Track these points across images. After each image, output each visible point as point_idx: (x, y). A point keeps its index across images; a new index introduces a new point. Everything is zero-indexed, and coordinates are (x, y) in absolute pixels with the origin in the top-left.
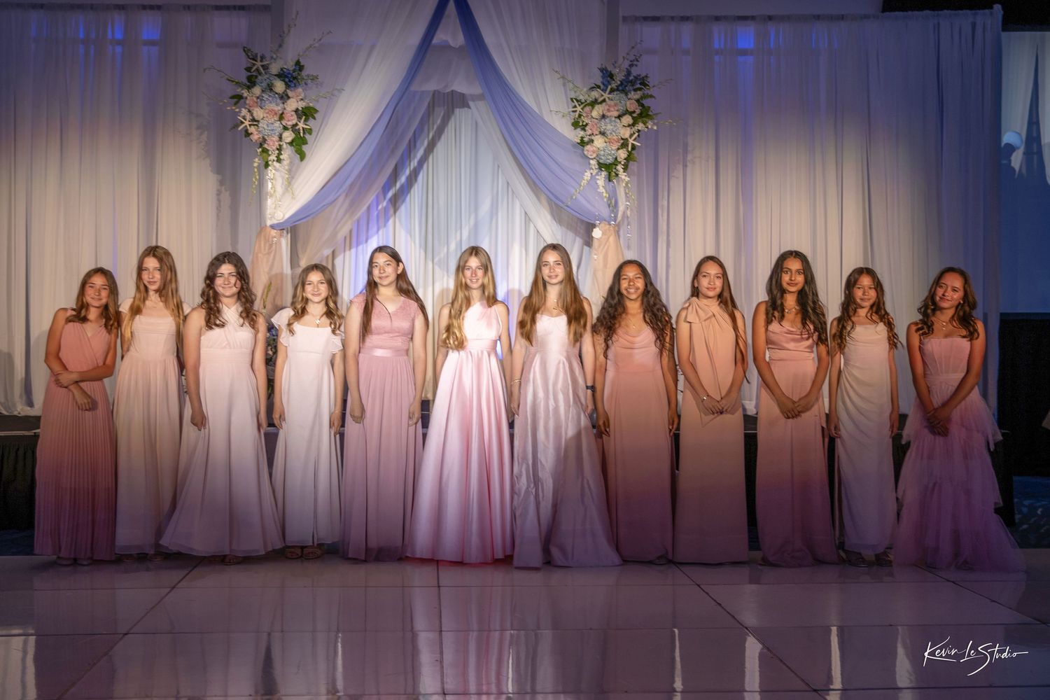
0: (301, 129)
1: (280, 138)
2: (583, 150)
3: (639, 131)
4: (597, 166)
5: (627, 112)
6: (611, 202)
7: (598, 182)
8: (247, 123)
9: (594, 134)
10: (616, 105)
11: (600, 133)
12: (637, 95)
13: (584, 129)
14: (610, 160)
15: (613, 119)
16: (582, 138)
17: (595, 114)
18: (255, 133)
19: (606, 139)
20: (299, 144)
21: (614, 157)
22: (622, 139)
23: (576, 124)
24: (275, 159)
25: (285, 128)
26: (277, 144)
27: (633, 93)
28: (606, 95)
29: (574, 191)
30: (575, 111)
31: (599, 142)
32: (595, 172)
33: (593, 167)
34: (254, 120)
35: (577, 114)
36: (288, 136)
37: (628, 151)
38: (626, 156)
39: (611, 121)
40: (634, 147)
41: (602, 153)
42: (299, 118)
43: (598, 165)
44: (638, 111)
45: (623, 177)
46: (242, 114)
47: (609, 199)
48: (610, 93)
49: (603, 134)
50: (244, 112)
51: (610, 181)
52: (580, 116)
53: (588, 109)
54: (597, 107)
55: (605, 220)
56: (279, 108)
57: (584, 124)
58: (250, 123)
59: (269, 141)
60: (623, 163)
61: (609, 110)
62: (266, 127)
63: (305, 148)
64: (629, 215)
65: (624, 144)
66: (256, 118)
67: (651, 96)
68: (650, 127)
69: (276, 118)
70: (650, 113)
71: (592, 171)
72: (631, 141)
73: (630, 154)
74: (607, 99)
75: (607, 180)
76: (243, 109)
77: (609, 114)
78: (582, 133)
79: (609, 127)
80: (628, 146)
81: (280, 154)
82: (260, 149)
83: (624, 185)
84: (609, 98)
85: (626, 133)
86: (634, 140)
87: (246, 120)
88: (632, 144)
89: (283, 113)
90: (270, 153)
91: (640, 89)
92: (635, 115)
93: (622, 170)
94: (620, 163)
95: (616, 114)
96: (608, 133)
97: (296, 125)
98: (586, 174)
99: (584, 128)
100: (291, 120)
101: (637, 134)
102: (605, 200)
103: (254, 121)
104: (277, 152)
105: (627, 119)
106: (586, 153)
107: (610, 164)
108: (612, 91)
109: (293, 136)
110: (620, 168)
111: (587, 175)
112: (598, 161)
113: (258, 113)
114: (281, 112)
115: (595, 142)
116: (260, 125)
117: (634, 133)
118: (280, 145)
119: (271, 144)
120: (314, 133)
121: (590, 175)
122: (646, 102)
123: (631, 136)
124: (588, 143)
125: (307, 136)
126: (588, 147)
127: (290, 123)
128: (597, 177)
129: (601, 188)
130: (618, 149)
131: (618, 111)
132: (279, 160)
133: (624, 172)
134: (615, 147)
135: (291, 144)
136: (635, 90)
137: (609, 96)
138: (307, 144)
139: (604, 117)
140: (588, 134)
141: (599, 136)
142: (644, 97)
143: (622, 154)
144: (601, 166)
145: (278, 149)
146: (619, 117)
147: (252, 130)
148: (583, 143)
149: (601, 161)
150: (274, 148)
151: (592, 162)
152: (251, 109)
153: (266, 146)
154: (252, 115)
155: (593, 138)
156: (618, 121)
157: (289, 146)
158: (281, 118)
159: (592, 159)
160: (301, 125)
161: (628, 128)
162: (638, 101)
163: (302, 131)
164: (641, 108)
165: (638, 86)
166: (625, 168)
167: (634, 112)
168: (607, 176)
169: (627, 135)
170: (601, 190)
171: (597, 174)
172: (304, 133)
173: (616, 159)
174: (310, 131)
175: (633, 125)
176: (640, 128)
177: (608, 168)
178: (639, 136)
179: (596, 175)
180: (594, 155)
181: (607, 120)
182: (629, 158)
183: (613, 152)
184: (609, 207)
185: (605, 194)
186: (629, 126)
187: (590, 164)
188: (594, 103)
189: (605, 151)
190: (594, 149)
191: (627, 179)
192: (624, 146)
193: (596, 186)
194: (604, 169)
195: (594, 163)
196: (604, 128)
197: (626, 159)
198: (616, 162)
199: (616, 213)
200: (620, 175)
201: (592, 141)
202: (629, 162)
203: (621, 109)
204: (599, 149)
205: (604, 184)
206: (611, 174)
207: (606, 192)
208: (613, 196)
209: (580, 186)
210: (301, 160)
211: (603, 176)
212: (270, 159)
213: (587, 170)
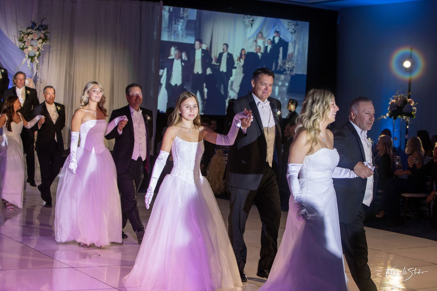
3: (44, 45)
4: (28, 57)
5: (40, 38)
10: (37, 35)
11: (31, 45)
12: (44, 32)
13: (24, 43)
14: (33, 55)
15: (36, 40)
16: (23, 46)
17: (29, 38)
19: (33, 48)
22: (38, 48)
23: (21, 41)
27: (42, 31)
28: (33, 31)
29: (19, 66)
30: (21, 36)
31: (30, 48)
32: (27, 59)
39: (35, 42)
40: (42, 51)
41: (31, 52)
48: (34, 31)
49: (32, 46)
51: (32, 62)
52: (23, 38)
53: (26, 35)
54: (30, 35)
57: (25, 41)
60: (37, 56)
61: (35, 37)
64: (38, 76)
67: (49, 33)
68: (47, 43)
70: (48, 38)
72: (41, 48)
73: (40, 53)
74: (33, 33)
77: (34, 38)
79: (34, 44)
83: (37, 64)
84: (34, 32)
85: (40, 46)
86: (42, 48)
91: (45, 30)
93: (36, 59)
95: (37, 39)
102: (30, 69)
105: (41, 41)
106: (24, 52)
108: (36, 30)
110: (36, 58)
111: (24, 60)
117: (42, 46)
122: (47, 34)
124: (25, 48)
126: (25, 50)
130: (37, 51)
131: (37, 37)
136: (44, 30)
137: (35, 32)
139: (32, 39)
141: (30, 46)
142: (46, 32)
143: (38, 53)
144: (29, 57)
146: (38, 40)
148: (23, 48)
149: (30, 55)
161: (40, 44)
162: (44, 34)
164: (45, 36)
165: (44, 28)
166: (38, 57)
167: (43, 38)
170: (29, 65)
171: (27, 60)
173: (35, 55)
175: (42, 43)
177: (32, 58)
178: (44, 47)
180: (27, 53)
181: (34, 41)
182: (39, 55)
183: (34, 52)
184: (31, 72)
185: (30, 67)
187: (25, 56)
188: (29, 34)
189: (32, 52)
190: (28, 50)
191: (38, 62)
192: (38, 50)
193: (27, 64)
194: (30, 58)
195: (27, 56)
196: (33, 43)
197: (38, 55)
198: (35, 56)
199: (33, 74)
200: (36, 61)
201: (27, 48)
202: (39, 56)
203: (39, 37)
204: (30, 51)
205: (30, 63)
206: (33, 60)
207: (30, 66)
208: (32, 69)
209: (21, 64)
211: (30, 60)
213: (24, 58)
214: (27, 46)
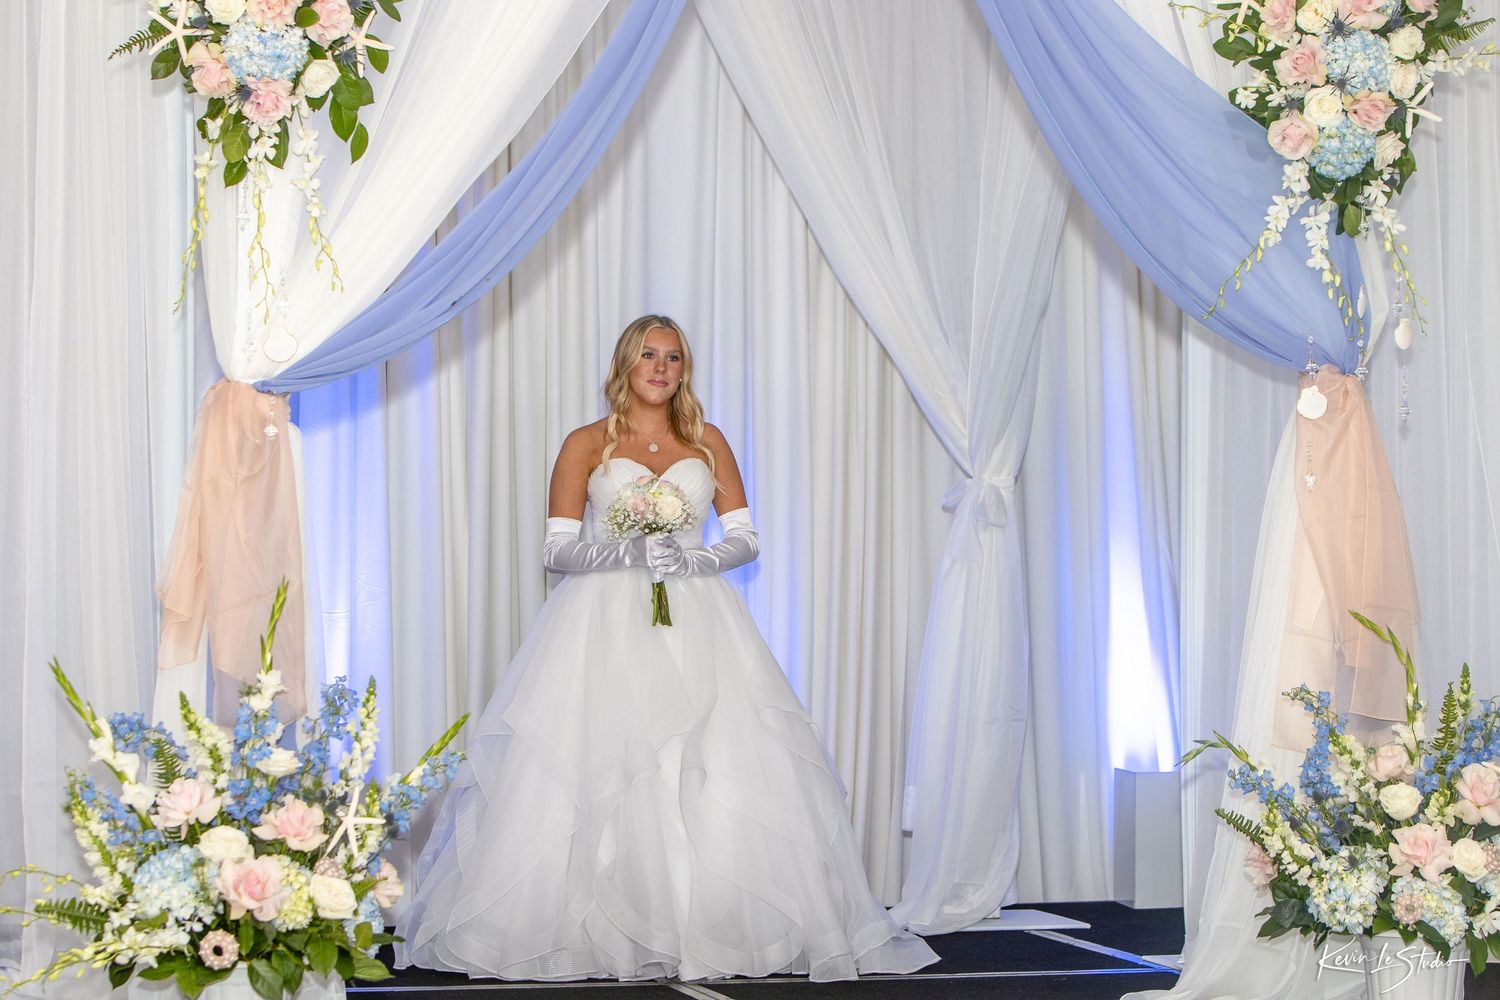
0: (360, 51)
1: (297, 83)
2: (1264, 134)
3: (1434, 76)
4: (1306, 186)
5: (1406, 15)
7: (1309, 233)
8: (178, 32)
9: (1308, 82)
11: (1329, 80)
13: (1267, 66)
14: (1355, 168)
15: (1370, 37)
16: (1262, 98)
17: (1305, 17)
18: (210, 66)
19: (1347, 102)
20: (350, 101)
21: (1367, 157)
22: (1392, 100)
23: (1234, 49)
24: (272, 153)
25: (315, 51)
26: (283, 103)
30: (1234, 7)
31: (1323, 108)
32: (1297, 204)
33: (1296, 190)
34: (206, 21)
35: (1240, 15)
36: (320, 77)
37: (1403, 139)
38: (1398, 155)
40: (1419, 127)
41: (1335, 143)
42: (356, 12)
43: (1308, 179)
44: (1434, 13)
45: (1387, 222)
46: (163, 2)
47: (1341, 290)
49: (1339, 83)
51: (1343, 231)
52: (1251, 21)
55: (1329, 360)
57: (1269, 48)
58: (190, 31)
59: (260, 96)
60: (1386, 177)
62: (254, 50)
63: (367, 116)
65: (1395, 117)
66: (219, 17)
69: (291, 15)
70: (1464, 19)
71: (1291, 201)
72: (1413, 108)
73: (1406, 148)
75: (1335, 230)
77: (1352, 21)
78: (1261, 78)
79: (1360, 65)
80: (1405, 123)
81: (285, 137)
82: (220, 121)
83: (1388, 246)
85: (1404, 83)
86: (1421, 104)
87: (174, 21)
88: (1418, 116)
90: (253, 133)
92: (1428, 23)
93: (1382, 200)
94: (1379, 175)
95: (1377, 21)
96: (1355, 81)
97: (349, 37)
98: (1272, 210)
99: (1266, 61)
100: (335, 21)
101: (1431, 85)
102: (1331, 294)
103: (209, 29)
104: (277, 129)
105: (1408, 39)
106: (1271, 141)
107: (1348, 180)
109: (334, 76)
110: (1375, 191)
111: (1279, 213)
112: (1312, 169)
115: (1311, 107)
116: (231, 40)
117: (1425, 82)
118: (290, 108)
119: (269, 105)
120: (394, 67)
121: (1285, 214)
123: (1415, 90)
124: (1281, 112)
126: (1283, 124)
127: (329, 34)
128: (1303, 221)
129: (1319, 255)
130: (1381, 133)
131: (1382, 11)
132: (281, 158)
133: (1390, 206)
134: (1373, 127)
135: (324, 102)
138: (370, 101)
139: (1339, 28)
140: (1285, 81)
141: (1325, 90)
143: (1388, 149)
144: (1318, 184)
145: (281, 121)
146: (1386, 31)
147: (198, 55)
149: (1324, 170)
150: (272, 116)
151: (1288, 169)
153: (243, 110)
155: (1298, 93)
156: (1382, 42)
157: (315, 111)
158: (305, 14)
159: (1293, 162)
160: (361, 40)
161: (1411, 68)
163: (362, 61)
166: (1395, 186)
167: (1425, 15)
168: (1335, 218)
169: (1404, 95)
170: (1318, 261)
171: (1303, 211)
172: (367, 66)
173: (1370, 163)
174: (382, 60)
175: (1424, 56)
176: (1437, 67)
177: (1342, 194)
179: (1301, 214)
180: (1304, 151)
181: (1351, 41)
182: (1405, 163)
183: (1368, 142)
185: (1327, 277)
186: (1412, 60)
187: (1284, 178)
189: (1342, 138)
190: (1305, 129)
191: (1399, 228)
192: (1395, 124)
193: (1302, 252)
194: (1328, 196)
195: (1296, 178)
196: (1344, 63)
197: (1394, 165)
198: (1368, 173)
199: (1366, 338)
200: (1377, 216)
201: (1298, 105)
202: (1404, 178)
204: (1321, 130)
205: (1326, 244)
206: (1351, 208)
207: (1333, 272)
208: (1351, 285)
209: (1255, 250)
210: (355, 157)
211: (1325, 217)
212: (252, 153)
213: (1276, 198)
214: (1296, 93)
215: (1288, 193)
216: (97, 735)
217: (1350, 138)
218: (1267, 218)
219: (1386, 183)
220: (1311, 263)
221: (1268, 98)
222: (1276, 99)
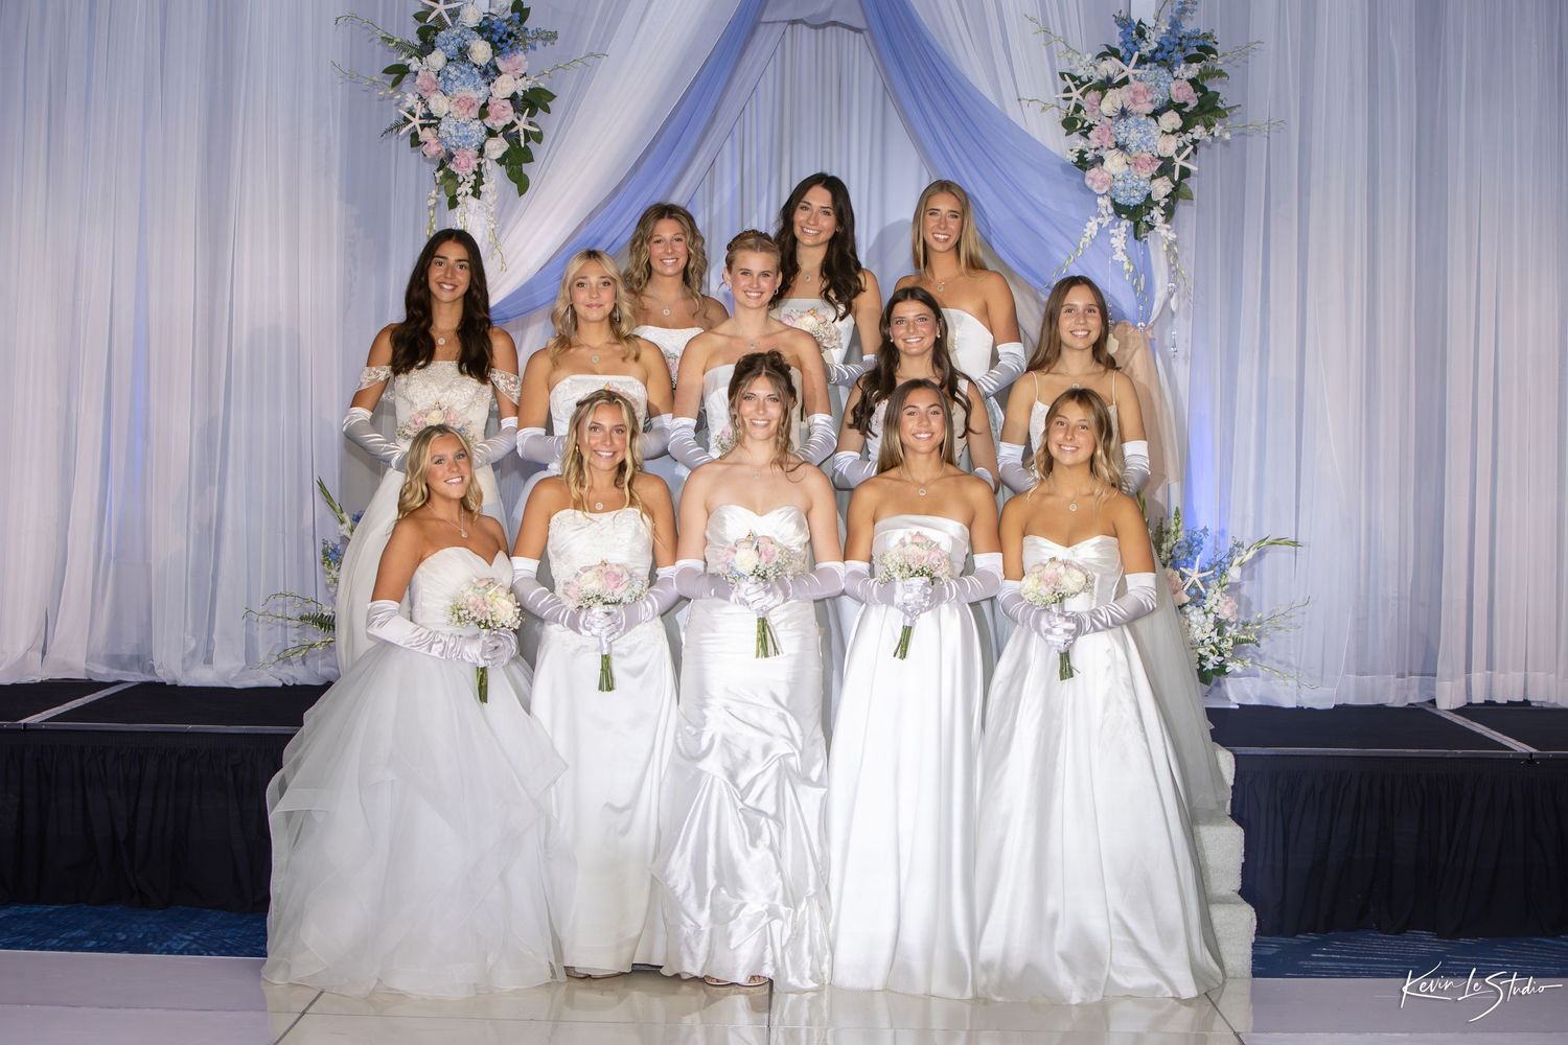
0: (522, 133)
1: (481, 151)
2: (1083, 177)
3: (1195, 142)
4: (1111, 210)
5: (1170, 105)
6: (1138, 283)
7: (1113, 240)
8: (416, 122)
9: (1105, 146)
10: (1148, 90)
11: (1117, 145)
12: (1192, 71)
13: (1085, 135)
14: (1137, 199)
15: (1144, 118)
16: (1082, 153)
17: (1107, 106)
18: (433, 141)
19: (1129, 159)
20: (517, 160)
21: (1145, 193)
22: (1160, 158)
23: (1069, 124)
24: (470, 191)
25: (491, 133)
26: (474, 163)
27: (1183, 66)
28: (1129, 71)
29: (1064, 258)
30: (1070, 99)
31: (1114, 163)
32: (1106, 221)
33: (1104, 212)
34: (429, 116)
35: (1072, 104)
36: (496, 147)
37: (1172, 181)
38: (1169, 191)
39: (1138, 124)
40: (1185, 173)
41: (1121, 184)
42: (518, 110)
43: (1114, 207)
44: (1193, 103)
45: (1163, 232)
46: (408, 105)
47: (1135, 275)
48: (1138, 65)
49: (1122, 147)
50: (411, 100)
51: (1136, 238)
52: (1078, 108)
53: (1093, 95)
54: (1111, 93)
55: (1125, 319)
56: (479, 96)
57: (1086, 125)
58: (422, 121)
59: (460, 159)
60: (1162, 204)
61: (1136, 102)
62: (454, 132)
63: (527, 168)
64: (1174, 309)
65: (1165, 167)
66: (435, 113)
67: (1221, 73)
68: (1216, 134)
69: (475, 113)
70: (1220, 105)
71: (1100, 220)
72: (1179, 162)
73: (1177, 186)
74: (1132, 79)
75: (1132, 237)
76: (410, 95)
77: (1134, 108)
78: (1081, 144)
79: (1133, 137)
80: (1173, 171)
81: (479, 182)
82: (441, 172)
83: (1165, 248)
84: (1135, 75)
85: (1169, 146)
87: (414, 116)
88: (1181, 166)
89: (485, 105)
90: (461, 180)
91: (1200, 60)
92: (1187, 110)
93: (1161, 219)
94: (1158, 203)
95: (1149, 109)
96: (1132, 146)
97: (513, 124)
98: (1089, 225)
99: (1086, 132)
100: (503, 115)
101: (1191, 147)
102: (1128, 278)
103: (431, 120)
104: (474, 177)
105: (1171, 120)
106: (1088, 182)
107: (1136, 206)
108: (1142, 61)
109: (506, 146)
110: (1157, 213)
111: (1092, 227)
112: (1113, 200)
113: (439, 104)
114: (482, 102)
115: (1108, 164)
116: (443, 127)
117: (1185, 146)
118: (480, 165)
119: (463, 163)
120: (547, 140)
121: (1096, 228)
122: (1211, 85)
123: (1179, 151)
124: (1092, 164)
125: (532, 145)
126: (1094, 171)
127: (499, 125)
128: (1112, 231)
129: (1119, 253)
130: (1153, 177)
131: (1152, 102)
132: (477, 193)
133: (1166, 222)
134: (1146, 174)
135: (500, 161)
136: (1188, 61)
137: (1137, 72)
138: (532, 160)
139: (1124, 113)
140: (1094, 146)
141: (1115, 151)
142: (1206, 74)
143: (1162, 187)
144: (1119, 209)
145: (474, 172)
146: (1155, 114)
147: (426, 135)
148: (1083, 163)
149: (1118, 201)
150: (470, 171)
151: (1100, 200)
152: (425, 96)
153: (452, 167)
154: (426, 106)
155: (1101, 152)
156: (1152, 121)
157: (497, 166)
158: (484, 112)
159: (1102, 195)
160: (522, 125)
161: (1173, 137)
162: (1193, 82)
163: (522, 137)
164: (1200, 94)
165: (1194, 52)
166: (1169, 213)
167: (1185, 105)
168: (1132, 229)
169: (1170, 151)
170: (1120, 256)
172: (527, 140)
173: (1149, 195)
174: (538, 138)
175: (1184, 130)
176: (1196, 137)
177: (1135, 214)
178: (1195, 150)
179: (1108, 227)
180: (1106, 189)
181: (1131, 121)
182: (1176, 195)
183: (1142, 183)
184: (1136, 292)
185: (1126, 266)
186: (1174, 132)
187: (1097, 205)
188: (1106, 85)
189: (1126, 181)
190: (1106, 175)
191: (1172, 236)
192: (1164, 170)
193: (1110, 250)
194: (1124, 216)
195: (1104, 202)
196: (1124, 135)
198: (1149, 202)
199: (1151, 303)
200: (1157, 229)
201: (1101, 160)
202: (1177, 205)
203: (1160, 98)
204: (1114, 176)
205: (1125, 246)
206: (1140, 225)
207: (1129, 263)
208: (1142, 270)
209: (1078, 250)
210: (521, 194)
211: (1123, 229)
212: (459, 191)
213: (1091, 218)
215: (1099, 215)
216: (342, 522)
217: (1129, 181)
218: (1085, 230)
219: (1163, 208)
220: (1114, 258)
221: (1086, 156)
222: (1089, 156)
